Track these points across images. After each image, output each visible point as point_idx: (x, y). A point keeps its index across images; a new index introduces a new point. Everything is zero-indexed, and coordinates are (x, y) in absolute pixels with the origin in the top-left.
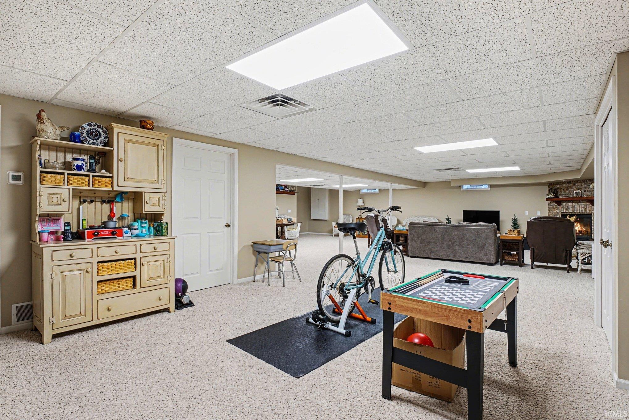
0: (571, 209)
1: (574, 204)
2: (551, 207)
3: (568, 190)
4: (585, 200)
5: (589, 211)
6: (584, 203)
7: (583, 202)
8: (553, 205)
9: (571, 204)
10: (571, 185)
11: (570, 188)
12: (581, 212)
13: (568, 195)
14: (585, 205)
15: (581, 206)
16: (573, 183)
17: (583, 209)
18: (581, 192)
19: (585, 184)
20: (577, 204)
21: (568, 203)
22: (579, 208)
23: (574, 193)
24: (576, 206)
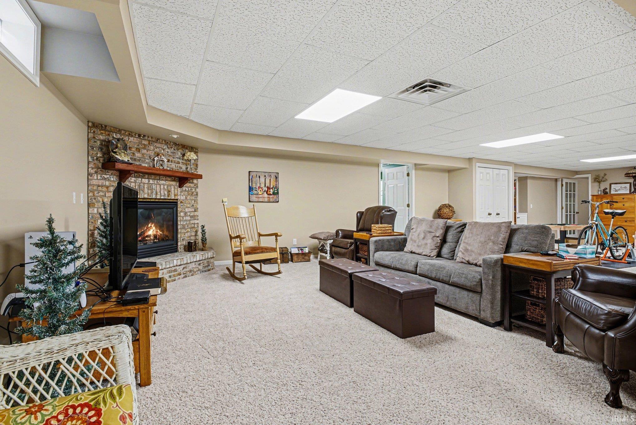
0: (146, 190)
1: (151, 181)
2: (100, 182)
3: (138, 150)
4: (170, 176)
5: (175, 195)
6: (168, 183)
7: (166, 180)
8: (105, 179)
9: (146, 181)
10: (146, 142)
11: (144, 148)
12: (162, 197)
13: (139, 160)
14: (168, 186)
15: (162, 187)
16: (149, 141)
17: (166, 193)
18: (166, 160)
19: (168, 147)
20: (156, 181)
21: (140, 179)
22: (158, 191)
23: (154, 160)
24: (154, 187)
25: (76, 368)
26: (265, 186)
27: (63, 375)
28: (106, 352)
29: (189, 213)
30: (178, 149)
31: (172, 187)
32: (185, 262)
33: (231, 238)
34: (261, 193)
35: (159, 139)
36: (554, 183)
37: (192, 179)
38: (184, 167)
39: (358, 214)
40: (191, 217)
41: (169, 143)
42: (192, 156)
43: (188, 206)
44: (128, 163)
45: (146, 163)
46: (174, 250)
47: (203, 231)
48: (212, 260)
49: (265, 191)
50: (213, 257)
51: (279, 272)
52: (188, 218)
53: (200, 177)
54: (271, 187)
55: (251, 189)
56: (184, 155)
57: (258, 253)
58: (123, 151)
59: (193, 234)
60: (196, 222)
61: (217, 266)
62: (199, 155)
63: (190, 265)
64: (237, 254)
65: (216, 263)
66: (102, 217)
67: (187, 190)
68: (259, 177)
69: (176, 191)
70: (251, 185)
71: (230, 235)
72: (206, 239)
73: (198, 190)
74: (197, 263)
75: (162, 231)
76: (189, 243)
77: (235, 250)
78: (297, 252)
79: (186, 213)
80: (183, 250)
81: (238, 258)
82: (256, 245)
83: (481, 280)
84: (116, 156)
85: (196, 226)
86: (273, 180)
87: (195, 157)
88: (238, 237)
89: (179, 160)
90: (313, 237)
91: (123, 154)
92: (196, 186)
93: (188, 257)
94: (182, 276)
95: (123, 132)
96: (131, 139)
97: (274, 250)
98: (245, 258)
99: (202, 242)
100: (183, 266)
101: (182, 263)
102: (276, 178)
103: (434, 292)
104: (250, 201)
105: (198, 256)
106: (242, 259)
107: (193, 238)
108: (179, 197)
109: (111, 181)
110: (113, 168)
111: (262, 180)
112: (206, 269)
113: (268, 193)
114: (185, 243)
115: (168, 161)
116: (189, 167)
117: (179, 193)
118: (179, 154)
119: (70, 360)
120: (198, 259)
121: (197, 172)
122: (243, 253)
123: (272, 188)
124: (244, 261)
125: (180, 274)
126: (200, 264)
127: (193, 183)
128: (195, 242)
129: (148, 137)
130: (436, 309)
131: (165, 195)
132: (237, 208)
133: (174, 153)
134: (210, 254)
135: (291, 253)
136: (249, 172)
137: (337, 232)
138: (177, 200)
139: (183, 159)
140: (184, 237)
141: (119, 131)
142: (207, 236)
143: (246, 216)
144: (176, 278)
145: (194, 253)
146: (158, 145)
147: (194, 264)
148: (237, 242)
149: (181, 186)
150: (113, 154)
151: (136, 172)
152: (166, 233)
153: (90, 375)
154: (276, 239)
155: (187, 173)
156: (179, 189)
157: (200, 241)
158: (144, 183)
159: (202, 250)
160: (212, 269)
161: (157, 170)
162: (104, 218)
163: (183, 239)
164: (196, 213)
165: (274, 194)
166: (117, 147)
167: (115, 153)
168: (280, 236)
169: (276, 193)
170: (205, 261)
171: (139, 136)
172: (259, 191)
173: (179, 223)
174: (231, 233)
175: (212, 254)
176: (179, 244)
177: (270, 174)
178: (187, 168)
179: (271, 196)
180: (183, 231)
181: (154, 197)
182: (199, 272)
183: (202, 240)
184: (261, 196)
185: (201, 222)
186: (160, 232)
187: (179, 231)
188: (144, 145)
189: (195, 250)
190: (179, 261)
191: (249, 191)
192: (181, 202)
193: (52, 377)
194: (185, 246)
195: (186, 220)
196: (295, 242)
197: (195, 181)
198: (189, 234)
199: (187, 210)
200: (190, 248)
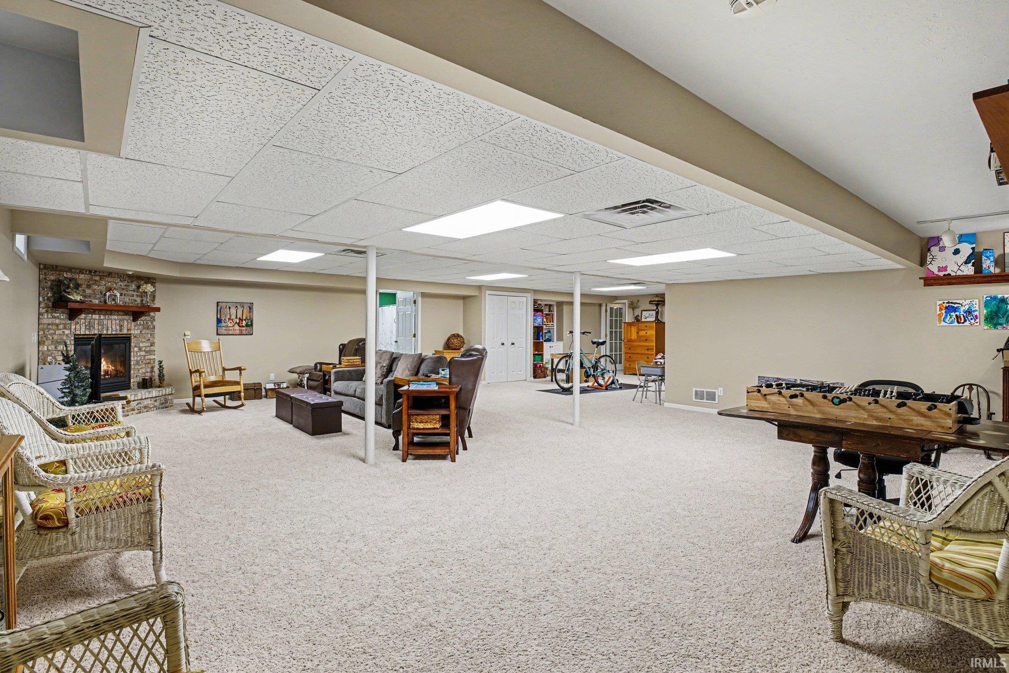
0: (96, 326)
1: (102, 317)
2: (51, 321)
3: (89, 286)
4: (123, 311)
5: (128, 330)
6: (120, 318)
7: (118, 315)
9: (97, 317)
10: (97, 278)
11: (96, 284)
12: (113, 333)
13: (90, 297)
14: (120, 320)
15: (114, 322)
16: (101, 276)
17: (118, 328)
18: (118, 295)
19: (121, 280)
20: (107, 317)
21: (90, 315)
22: (110, 326)
23: (105, 295)
24: (105, 322)
25: (100, 414)
26: (236, 317)
27: (95, 416)
28: (112, 409)
29: (144, 349)
30: (132, 282)
31: (125, 322)
32: (140, 398)
33: (191, 373)
34: (231, 325)
35: (111, 273)
36: (597, 308)
37: (149, 312)
38: (139, 300)
39: (341, 347)
40: (146, 352)
41: (122, 276)
42: (149, 288)
43: (144, 340)
44: (81, 302)
45: (97, 299)
46: (127, 387)
47: (160, 367)
48: (170, 397)
49: (236, 323)
50: (172, 394)
51: (242, 405)
52: (143, 353)
53: (158, 310)
54: (244, 318)
55: (219, 321)
56: (139, 287)
57: (219, 386)
58: (75, 290)
59: (149, 370)
60: (152, 357)
61: (177, 404)
62: (157, 285)
63: (145, 401)
64: (196, 388)
65: (175, 401)
66: (63, 354)
67: (142, 323)
68: (230, 308)
69: (129, 326)
70: (219, 317)
71: (190, 370)
72: (163, 376)
73: (154, 323)
74: (153, 400)
75: (115, 366)
76: (143, 379)
77: (194, 384)
78: (273, 387)
79: (140, 349)
80: (137, 387)
81: (197, 392)
82: (220, 379)
83: (382, 395)
84: (69, 296)
85: (152, 362)
86: (246, 310)
87: (152, 289)
88: (197, 371)
89: (133, 293)
90: (291, 371)
91: (75, 293)
92: (153, 319)
93: (143, 393)
94: (137, 411)
95: (73, 270)
96: (82, 276)
97: (238, 383)
98: (204, 391)
99: (159, 379)
100: (136, 402)
101: (136, 398)
102: (250, 308)
103: (341, 403)
104: (218, 334)
105: (154, 392)
106: (201, 392)
107: (149, 374)
108: (132, 332)
109: (61, 319)
110: (66, 307)
111: (233, 311)
112: (164, 406)
113: (241, 325)
114: (139, 379)
115: (121, 295)
116: (145, 299)
117: (133, 328)
118: (134, 287)
119: (97, 411)
120: (154, 396)
121: (154, 304)
122: (202, 386)
123: (245, 320)
124: (203, 394)
125: (133, 410)
126: (156, 401)
127: (149, 315)
128: (151, 379)
129: (99, 272)
130: (343, 415)
131: (117, 330)
132: (200, 343)
133: (129, 286)
134: (168, 390)
135: (265, 388)
136: (218, 302)
137: (316, 365)
138: (130, 334)
139: (137, 291)
140: (137, 373)
141: (70, 269)
142: (165, 372)
143: (209, 350)
144: (130, 413)
145: (150, 390)
146: (110, 279)
147: (149, 400)
148: (195, 377)
149: (134, 320)
150: (66, 294)
151: (88, 309)
152: (119, 368)
153: (108, 413)
154: (240, 373)
155: (143, 306)
156: (133, 323)
157: (157, 378)
158: (94, 319)
159: (159, 387)
160: (171, 406)
161: (110, 306)
162: (65, 355)
163: (136, 376)
164: (152, 348)
165: (247, 325)
166: (68, 287)
167: (68, 293)
168: (245, 369)
169: (250, 325)
170: (162, 398)
171: (90, 272)
172: (229, 323)
173: (132, 359)
174: (191, 368)
175: (170, 389)
176: (132, 380)
177: (242, 304)
178: (142, 301)
179: (244, 328)
180: (137, 367)
181: (105, 332)
182: (155, 409)
183: (159, 376)
184: (231, 328)
185: (157, 357)
186: (111, 368)
187: (132, 367)
188: (95, 280)
189: (151, 387)
190: (133, 396)
191: (218, 324)
192: (135, 337)
193: (91, 417)
194: (139, 383)
195: (140, 356)
196: (272, 377)
197: (152, 314)
198: (144, 370)
199: (141, 345)
200: (145, 384)
